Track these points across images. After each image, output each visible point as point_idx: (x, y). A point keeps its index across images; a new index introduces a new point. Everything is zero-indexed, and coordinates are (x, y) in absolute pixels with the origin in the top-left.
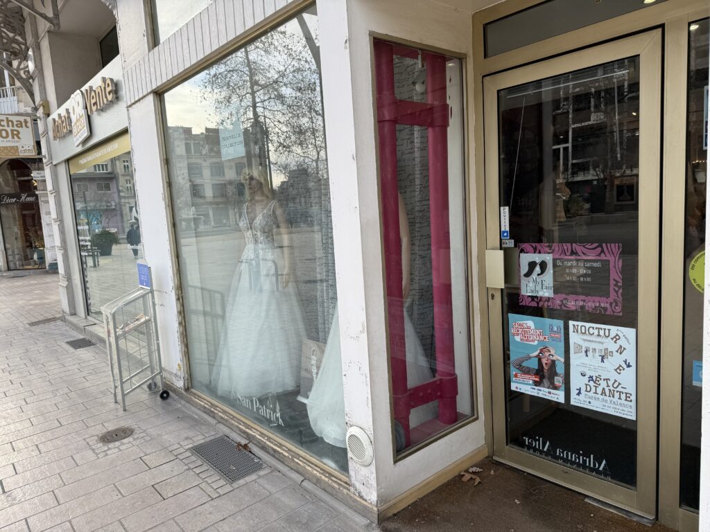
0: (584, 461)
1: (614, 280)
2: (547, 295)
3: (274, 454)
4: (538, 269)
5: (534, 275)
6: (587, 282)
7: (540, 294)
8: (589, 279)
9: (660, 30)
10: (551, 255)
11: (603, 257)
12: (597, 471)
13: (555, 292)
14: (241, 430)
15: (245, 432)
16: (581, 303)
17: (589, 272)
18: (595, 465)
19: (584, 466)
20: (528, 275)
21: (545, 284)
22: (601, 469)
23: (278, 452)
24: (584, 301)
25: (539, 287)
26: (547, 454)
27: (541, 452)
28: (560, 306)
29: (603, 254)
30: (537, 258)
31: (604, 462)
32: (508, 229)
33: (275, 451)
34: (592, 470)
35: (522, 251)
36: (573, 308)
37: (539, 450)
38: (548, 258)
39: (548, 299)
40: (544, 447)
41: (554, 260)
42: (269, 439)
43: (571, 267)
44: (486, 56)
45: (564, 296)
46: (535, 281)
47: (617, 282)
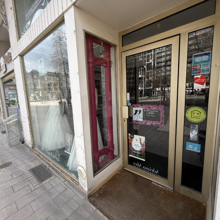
0: (151, 170)
1: (162, 116)
2: (141, 120)
3: (56, 171)
4: (138, 112)
5: (137, 114)
6: (153, 117)
7: (139, 120)
8: (154, 116)
9: (179, 36)
10: (142, 108)
11: (158, 109)
12: (155, 174)
13: (143, 120)
14: (47, 162)
15: (48, 163)
16: (151, 123)
17: (154, 113)
18: (155, 172)
19: (151, 172)
20: (135, 114)
21: (140, 117)
22: (157, 173)
23: (58, 171)
24: (152, 122)
25: (138, 118)
26: (140, 167)
27: (138, 167)
28: (145, 124)
29: (158, 108)
30: (138, 109)
31: (158, 171)
32: (129, 100)
33: (57, 170)
34: (154, 173)
35: (133, 107)
36: (149, 125)
37: (138, 166)
38: (142, 109)
39: (141, 122)
40: (139, 166)
41: (143, 110)
42: (55, 166)
43: (148, 112)
44: (123, 46)
45: (146, 121)
46: (137, 116)
47: (163, 117)
